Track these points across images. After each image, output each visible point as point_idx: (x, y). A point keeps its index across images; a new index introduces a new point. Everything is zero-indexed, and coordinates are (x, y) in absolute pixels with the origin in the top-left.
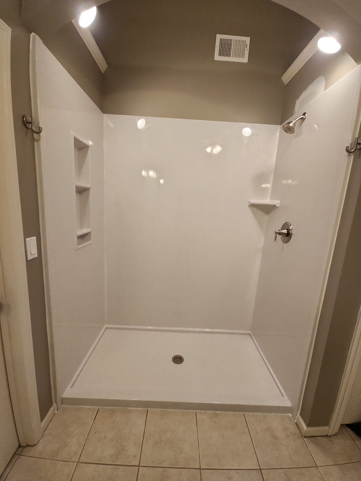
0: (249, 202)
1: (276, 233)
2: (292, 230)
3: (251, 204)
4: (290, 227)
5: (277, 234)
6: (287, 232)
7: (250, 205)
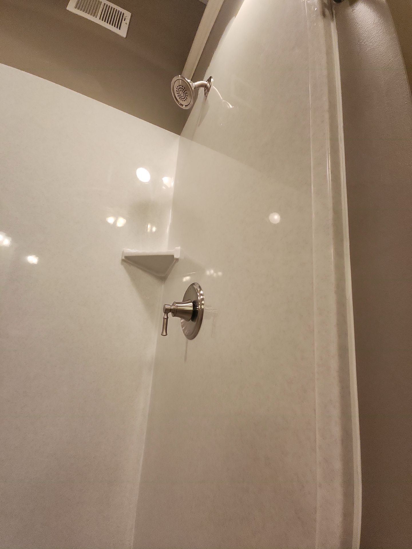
0: (123, 252)
1: (167, 311)
2: (203, 302)
3: (126, 257)
4: (198, 294)
5: (170, 314)
6: (192, 309)
7: (124, 258)
